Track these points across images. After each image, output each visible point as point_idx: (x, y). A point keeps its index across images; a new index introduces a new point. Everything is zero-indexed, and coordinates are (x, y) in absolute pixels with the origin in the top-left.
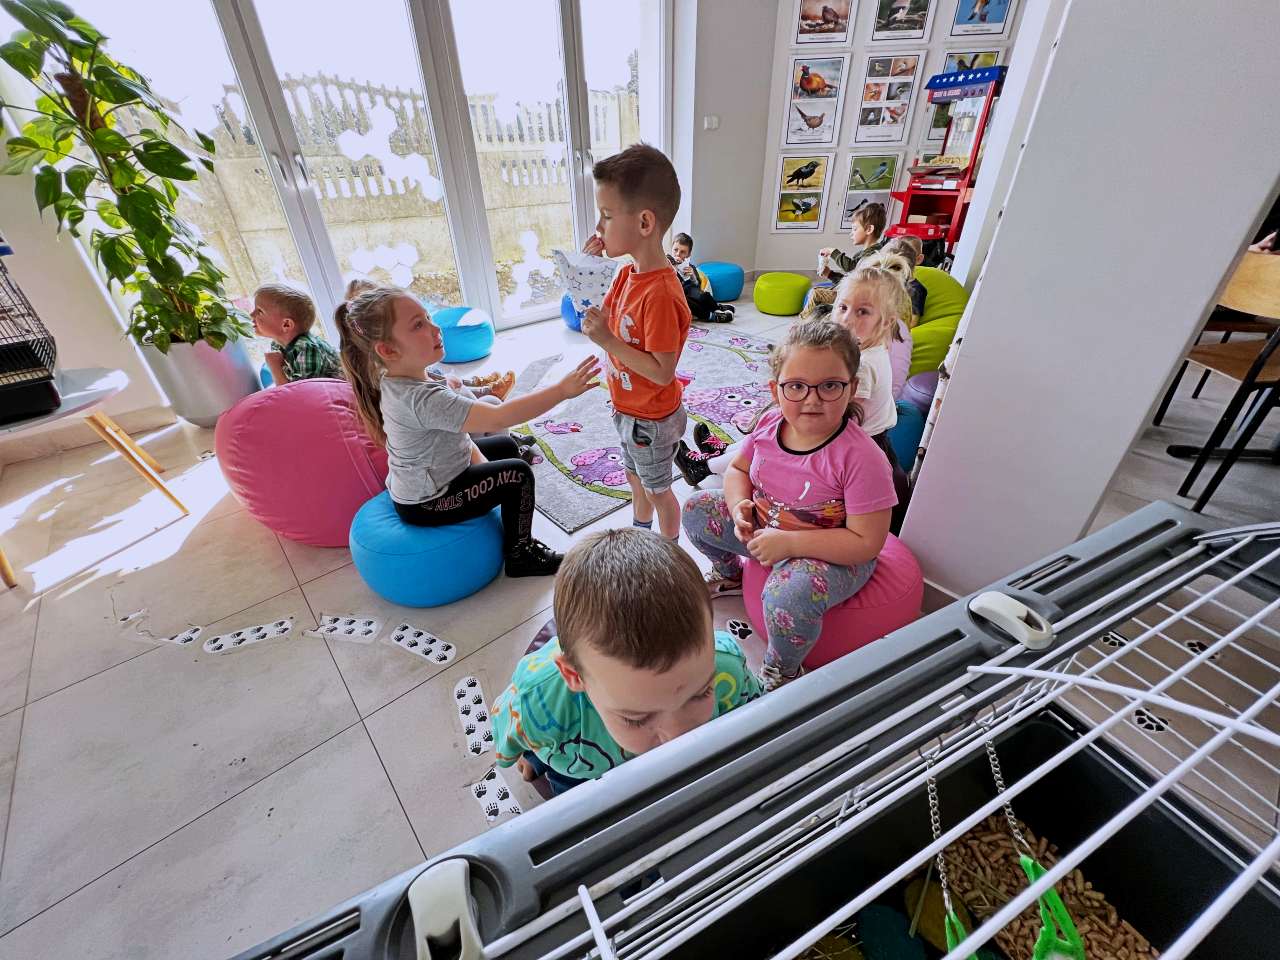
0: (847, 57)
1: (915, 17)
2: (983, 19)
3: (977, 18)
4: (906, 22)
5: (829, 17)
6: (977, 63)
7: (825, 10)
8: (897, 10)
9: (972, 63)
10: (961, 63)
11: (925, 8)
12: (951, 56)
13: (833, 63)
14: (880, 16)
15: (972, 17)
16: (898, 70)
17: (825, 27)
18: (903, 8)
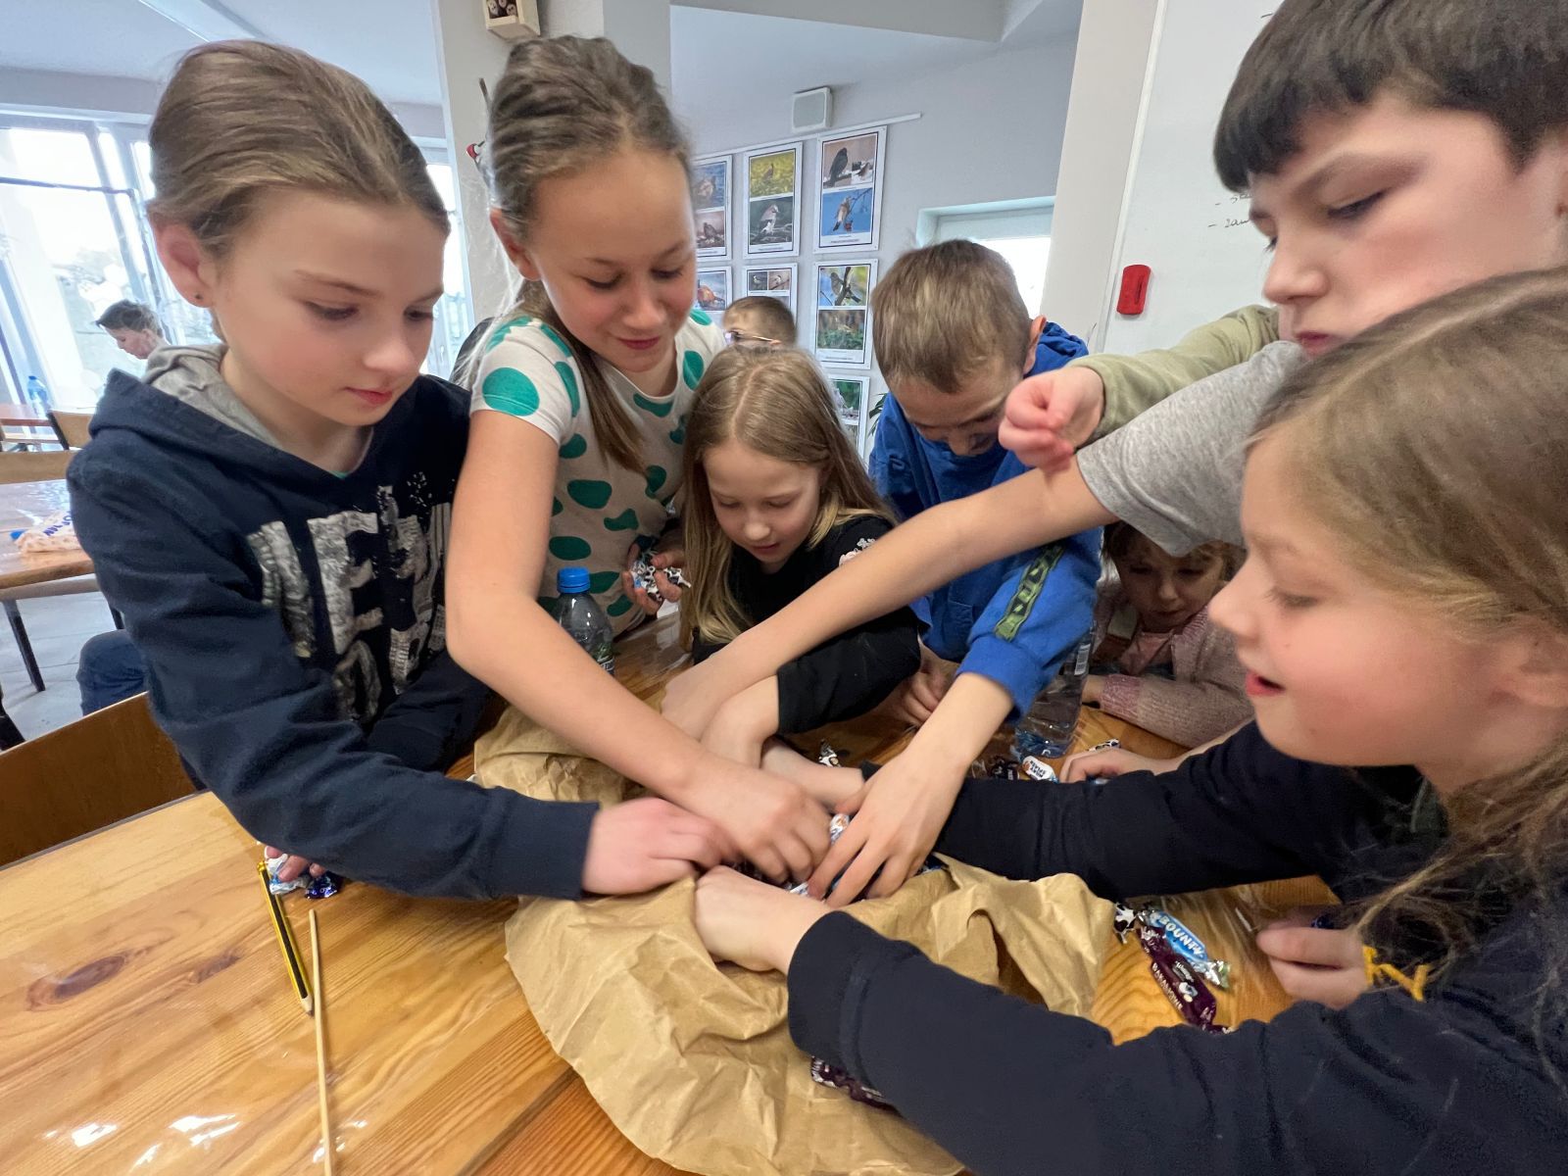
0: (728, 269)
1: (783, 229)
2: (848, 228)
3: (842, 226)
4: (775, 235)
5: (710, 232)
6: (850, 275)
7: (706, 226)
8: (764, 224)
9: (846, 276)
10: (834, 275)
11: (790, 220)
12: (821, 268)
13: (718, 276)
14: (752, 227)
15: (837, 227)
16: (774, 284)
17: (708, 241)
18: (770, 221)
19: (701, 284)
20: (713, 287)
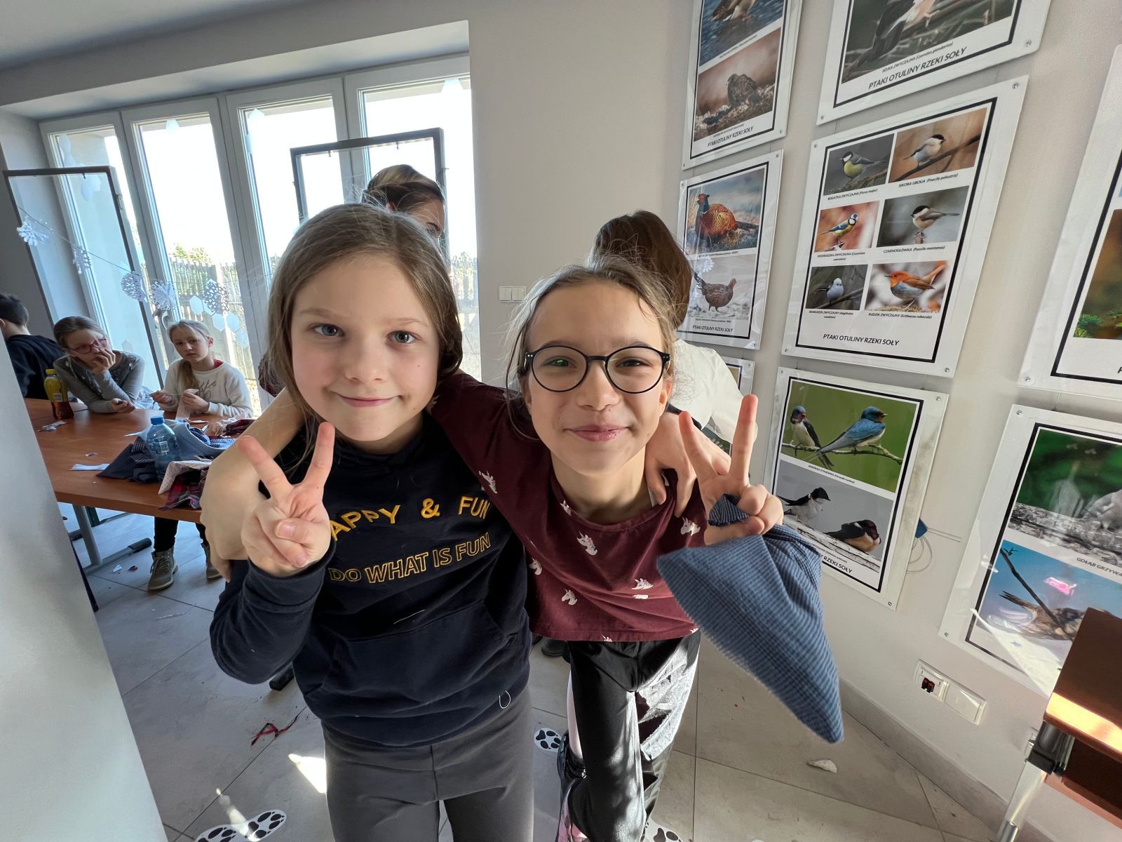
0: (776, 161)
4: (938, 21)
5: (740, 92)
7: (734, 81)
13: (748, 179)
17: (734, 113)
19: (711, 202)
20: (735, 204)
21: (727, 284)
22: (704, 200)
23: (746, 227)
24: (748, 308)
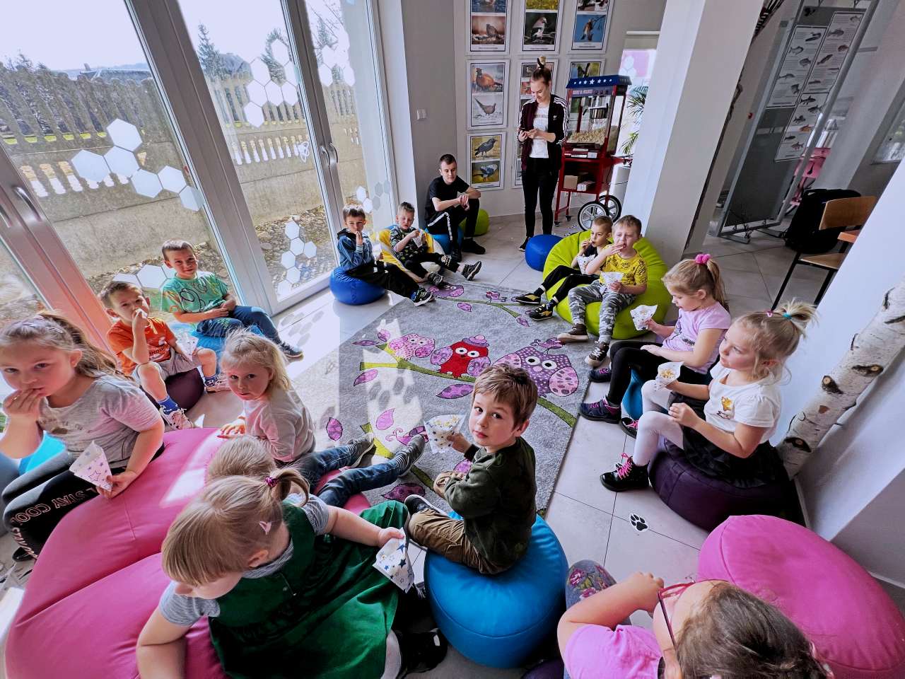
0: (507, 62)
1: (549, 35)
2: (590, 39)
3: (586, 38)
4: (543, 38)
5: (491, 32)
6: (589, 68)
7: (488, 26)
8: (536, 30)
9: (586, 69)
10: (580, 68)
11: (554, 29)
12: (573, 64)
13: (498, 67)
14: (526, 33)
15: (583, 38)
17: (490, 39)
18: (540, 28)
19: (483, 72)
20: (493, 75)
21: (493, 105)
22: (479, 71)
23: (499, 84)
24: (501, 114)
